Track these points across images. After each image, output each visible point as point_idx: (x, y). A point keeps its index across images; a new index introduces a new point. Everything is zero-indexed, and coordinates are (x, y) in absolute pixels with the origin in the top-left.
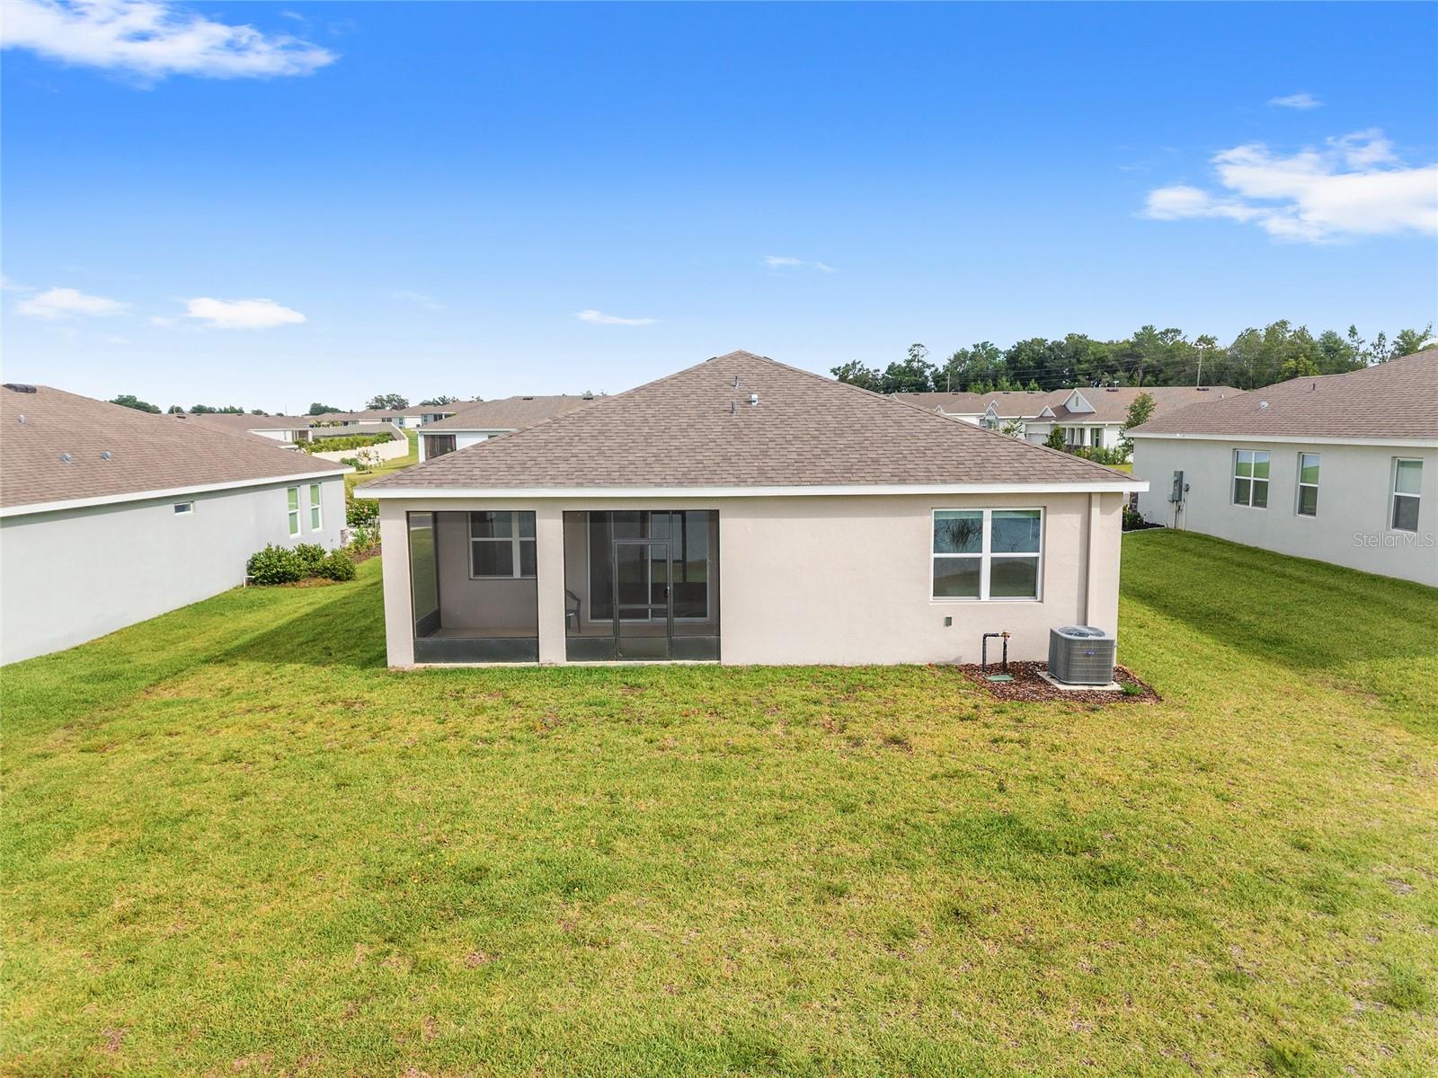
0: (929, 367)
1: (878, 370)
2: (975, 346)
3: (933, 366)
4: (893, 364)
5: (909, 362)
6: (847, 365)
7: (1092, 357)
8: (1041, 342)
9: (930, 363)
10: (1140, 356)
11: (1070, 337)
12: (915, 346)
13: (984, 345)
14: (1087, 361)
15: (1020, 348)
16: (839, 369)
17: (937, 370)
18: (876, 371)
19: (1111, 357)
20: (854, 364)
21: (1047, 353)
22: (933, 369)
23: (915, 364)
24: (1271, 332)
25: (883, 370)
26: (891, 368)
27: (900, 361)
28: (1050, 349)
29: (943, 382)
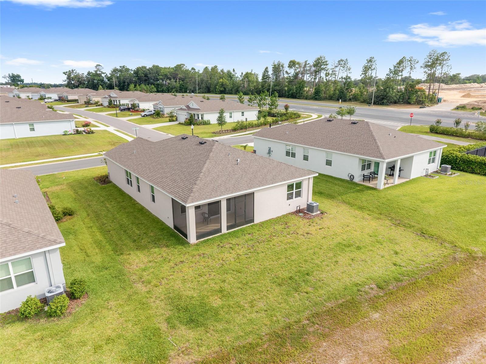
0: (104, 73)
1: (83, 74)
2: (120, 67)
3: (105, 73)
4: (89, 71)
5: (96, 71)
6: (70, 71)
7: (163, 74)
8: (145, 67)
9: (104, 72)
10: (177, 75)
11: (154, 66)
12: (97, 65)
13: (124, 67)
14: (161, 75)
15: (138, 69)
16: (67, 72)
17: (107, 75)
18: (82, 74)
19: (168, 74)
20: (72, 71)
21: (148, 71)
22: (105, 74)
23: (98, 72)
24: (212, 69)
25: (86, 74)
26: (89, 73)
27: (93, 70)
28: (148, 70)
29: (111, 80)
